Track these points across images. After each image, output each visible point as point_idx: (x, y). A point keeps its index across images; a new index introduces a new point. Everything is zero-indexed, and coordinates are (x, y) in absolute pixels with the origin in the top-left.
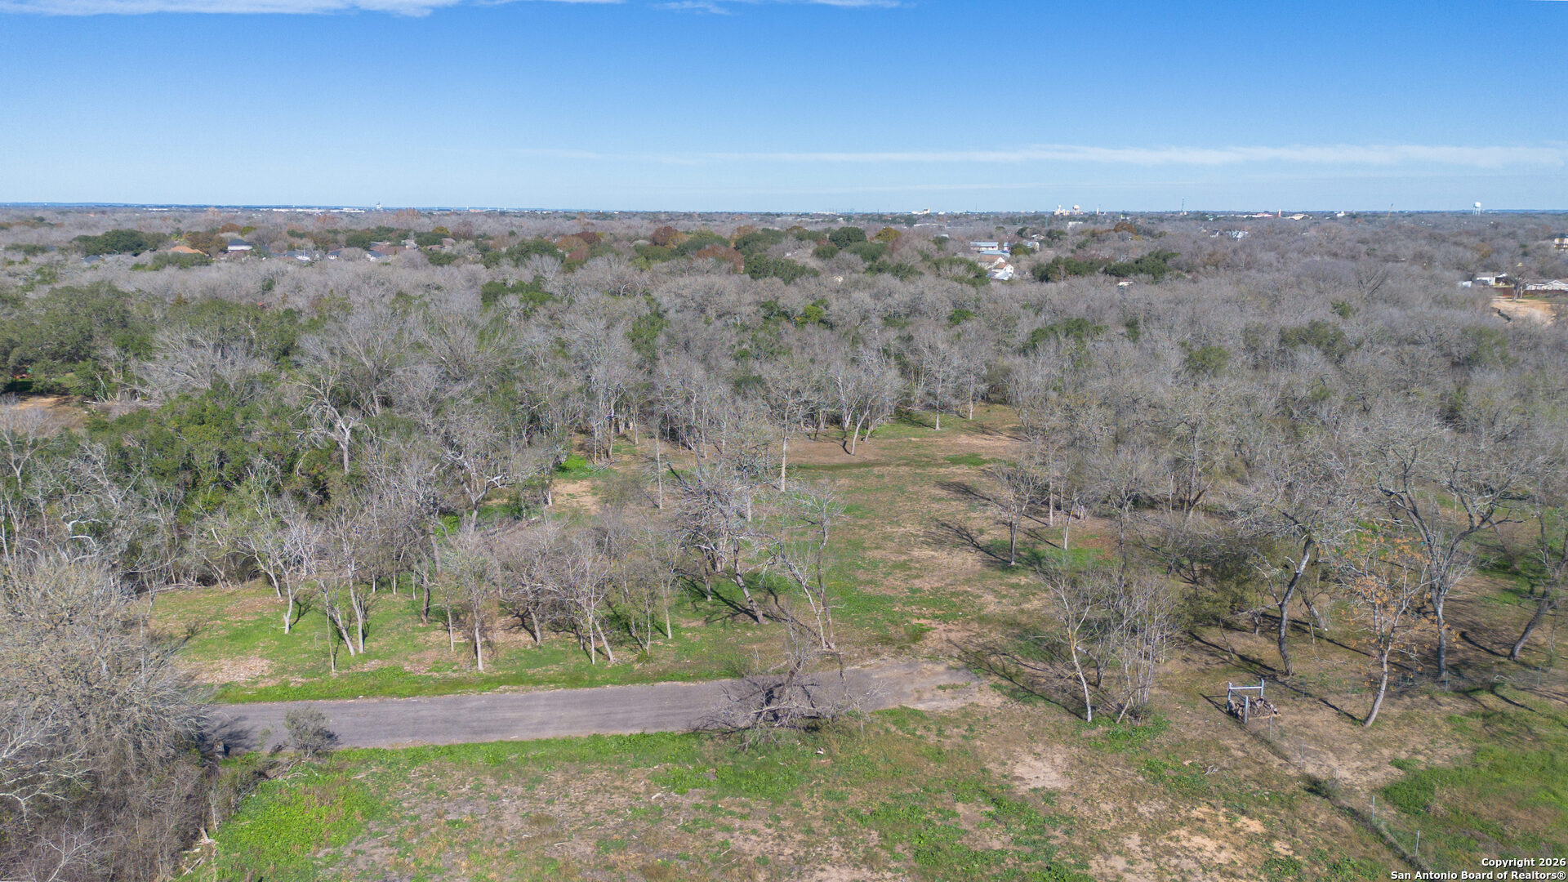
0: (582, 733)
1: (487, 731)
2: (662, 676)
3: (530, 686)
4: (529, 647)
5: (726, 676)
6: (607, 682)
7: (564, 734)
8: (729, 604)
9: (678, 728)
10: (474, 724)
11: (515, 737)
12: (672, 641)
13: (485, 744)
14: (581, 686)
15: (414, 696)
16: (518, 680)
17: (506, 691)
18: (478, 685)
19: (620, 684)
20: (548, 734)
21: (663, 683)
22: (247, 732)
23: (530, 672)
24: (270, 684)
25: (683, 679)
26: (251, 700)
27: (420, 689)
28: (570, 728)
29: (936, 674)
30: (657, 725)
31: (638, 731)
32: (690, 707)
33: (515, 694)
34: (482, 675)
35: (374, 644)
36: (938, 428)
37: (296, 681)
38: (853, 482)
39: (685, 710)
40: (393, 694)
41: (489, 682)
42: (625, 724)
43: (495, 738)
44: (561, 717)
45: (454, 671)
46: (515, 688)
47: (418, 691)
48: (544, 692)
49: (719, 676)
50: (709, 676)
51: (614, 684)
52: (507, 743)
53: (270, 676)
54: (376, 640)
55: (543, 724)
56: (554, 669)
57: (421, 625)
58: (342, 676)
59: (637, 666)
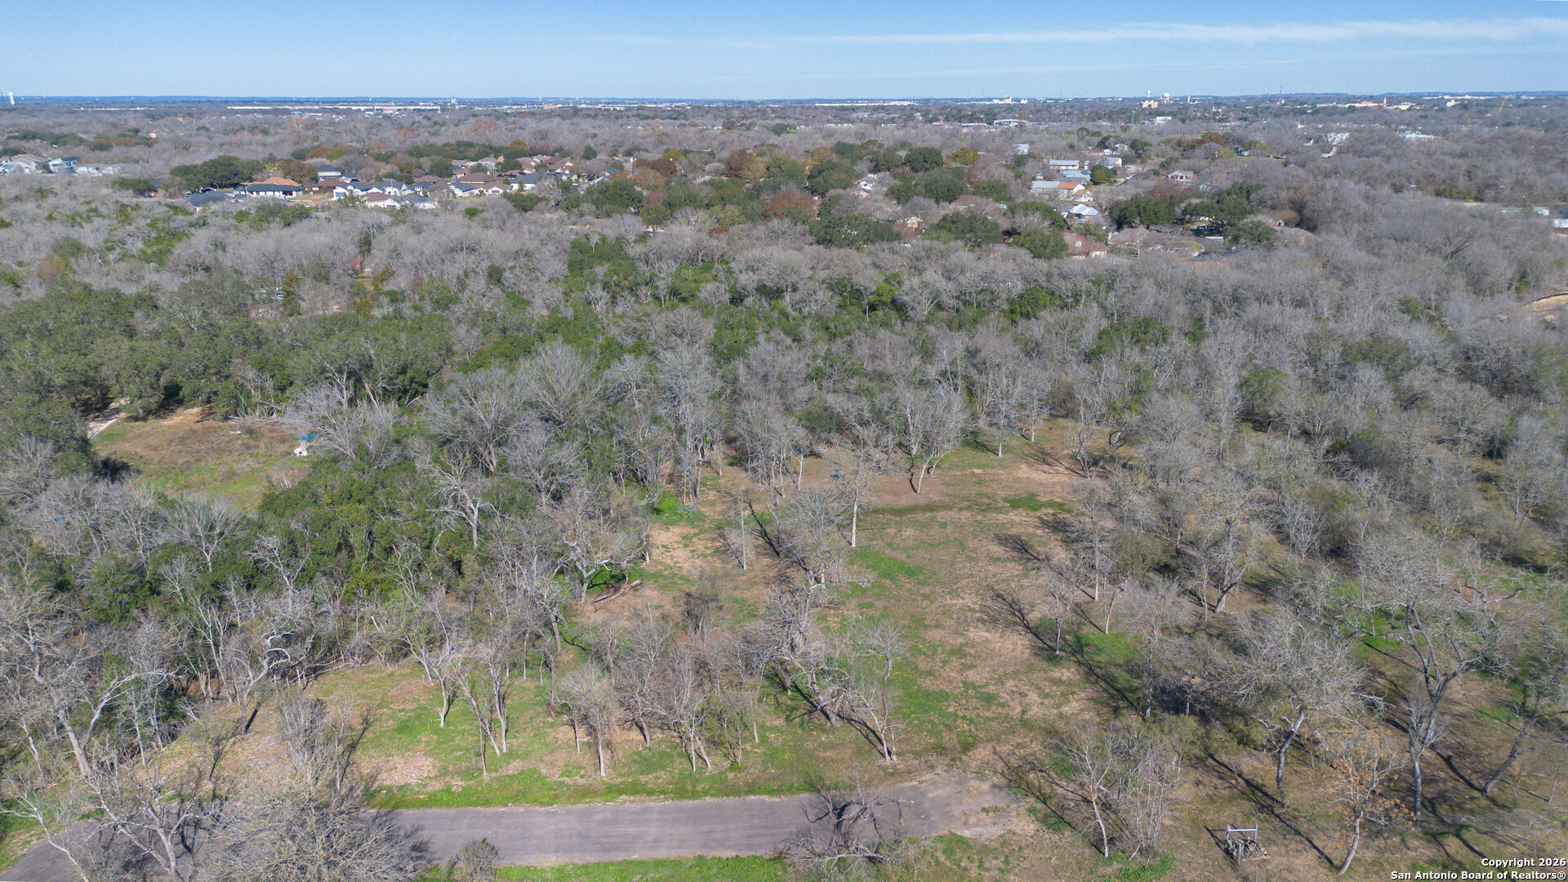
0: (688, 853)
1: (615, 848)
2: (752, 789)
3: (644, 797)
4: (641, 748)
5: (805, 790)
6: (706, 793)
7: (674, 854)
8: (806, 698)
9: (766, 852)
10: (604, 840)
11: (635, 857)
12: (758, 746)
13: (612, 864)
14: (686, 798)
15: (552, 804)
16: (635, 789)
17: (625, 801)
18: (602, 795)
19: (717, 796)
20: (662, 853)
21: (753, 797)
22: (426, 843)
23: (643, 779)
24: (437, 788)
25: (771, 793)
26: (423, 804)
27: (556, 796)
28: (679, 847)
29: (981, 794)
30: (749, 847)
31: (731, 854)
32: (774, 828)
33: (633, 805)
34: (604, 783)
35: (514, 742)
37: (457, 784)
38: (918, 533)
39: (771, 831)
40: (535, 801)
41: (612, 791)
42: (723, 843)
43: (620, 856)
44: (671, 835)
45: (582, 777)
46: (632, 798)
47: (554, 799)
48: (656, 803)
49: (799, 790)
50: (791, 790)
51: (712, 795)
52: (632, 862)
53: (436, 778)
54: (515, 737)
55: (657, 841)
56: (664, 776)
57: (550, 719)
58: (492, 779)
59: (731, 775)
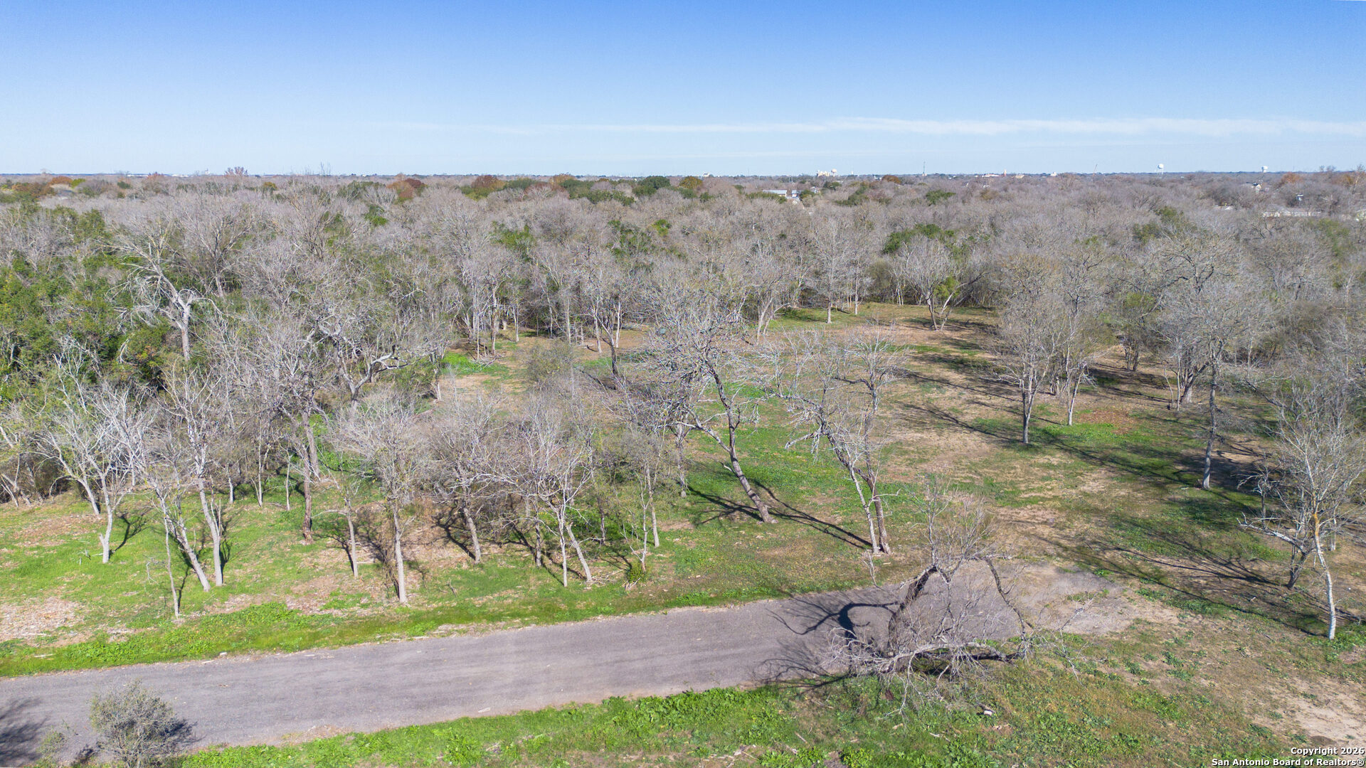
0: (593, 696)
1: (438, 701)
2: (671, 600)
3: (484, 624)
4: (465, 566)
5: (762, 595)
6: (596, 612)
7: (562, 700)
8: (712, 501)
9: (739, 682)
10: (415, 691)
11: (485, 711)
12: (661, 550)
13: (441, 726)
14: (560, 619)
15: (308, 647)
16: (463, 615)
17: (450, 633)
18: (404, 627)
19: (615, 614)
20: (536, 702)
21: (678, 610)
22: (36, 727)
23: (478, 602)
24: (76, 641)
25: (705, 602)
26: (44, 668)
27: (316, 636)
28: (568, 689)
30: (704, 677)
31: (677, 690)
32: (736, 646)
33: (466, 637)
34: (407, 611)
35: (238, 572)
36: (829, 321)
37: (119, 633)
39: (732, 651)
40: (276, 646)
41: (418, 621)
42: (651, 676)
43: (453, 714)
44: (547, 671)
45: (363, 606)
46: (463, 627)
47: (313, 640)
48: (509, 632)
49: (752, 596)
50: (737, 597)
51: (606, 613)
52: (477, 721)
53: (78, 628)
54: (240, 566)
55: (523, 684)
56: (511, 597)
57: (303, 542)
58: (191, 623)
59: (630, 587)
